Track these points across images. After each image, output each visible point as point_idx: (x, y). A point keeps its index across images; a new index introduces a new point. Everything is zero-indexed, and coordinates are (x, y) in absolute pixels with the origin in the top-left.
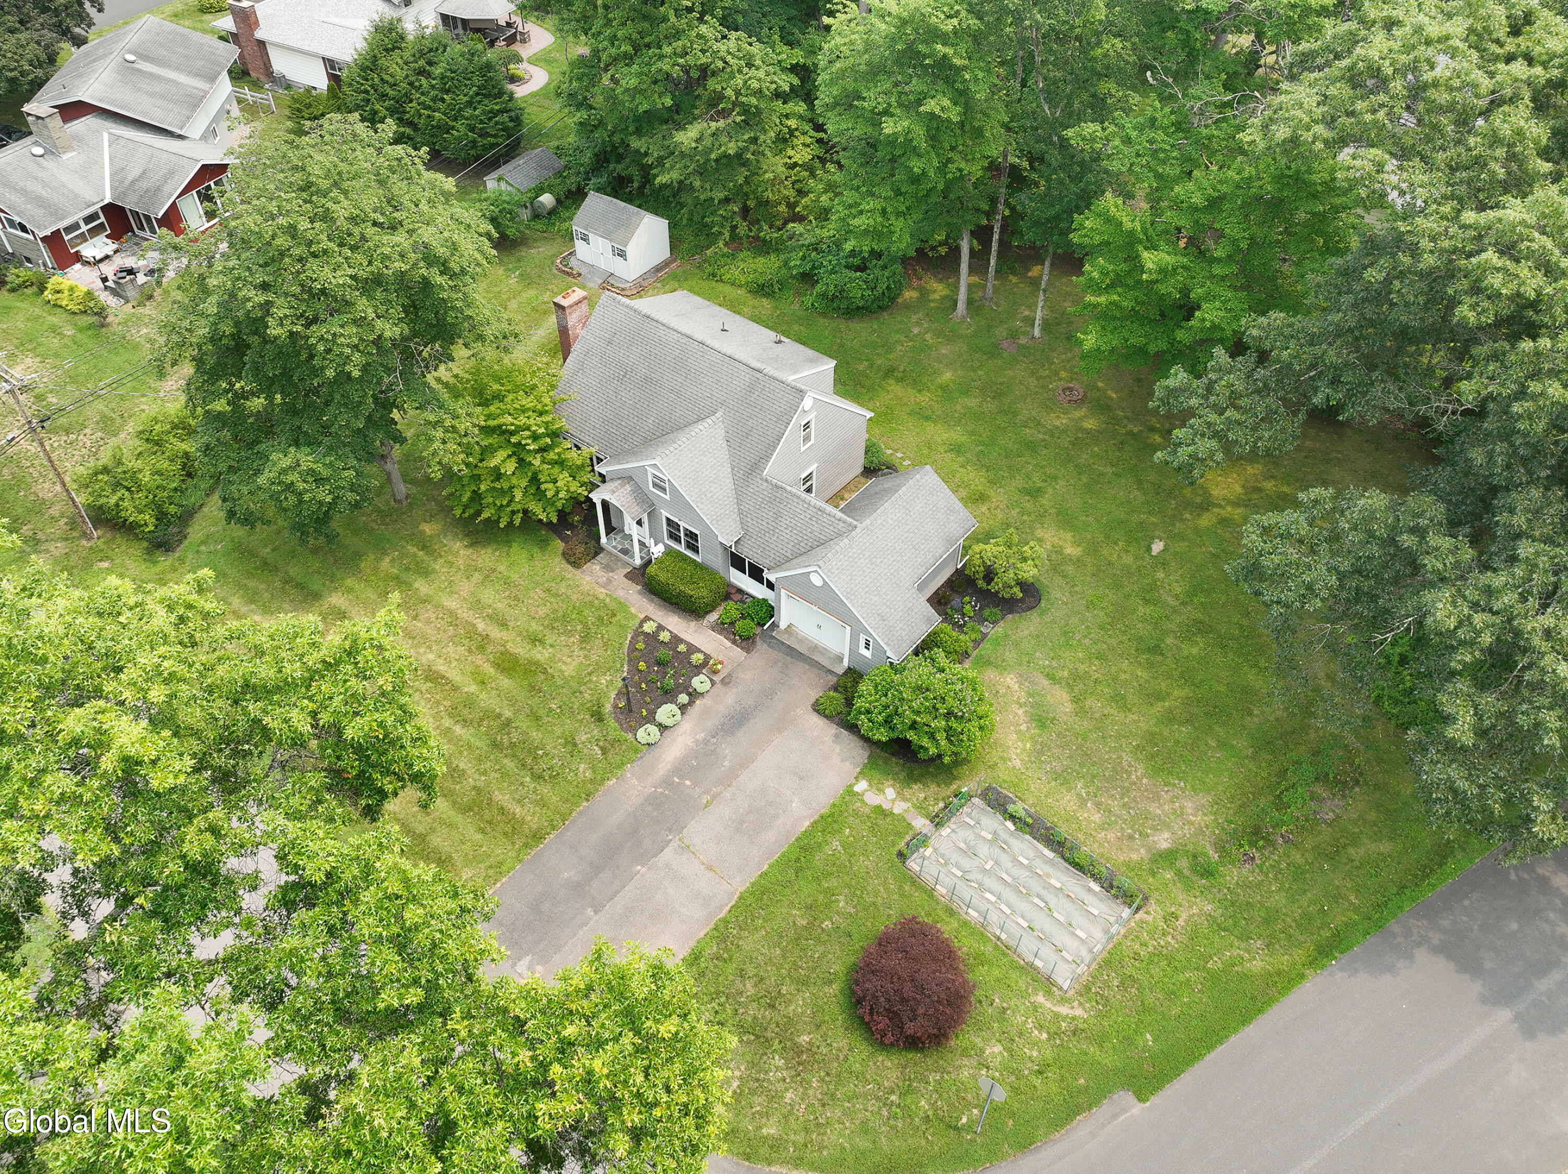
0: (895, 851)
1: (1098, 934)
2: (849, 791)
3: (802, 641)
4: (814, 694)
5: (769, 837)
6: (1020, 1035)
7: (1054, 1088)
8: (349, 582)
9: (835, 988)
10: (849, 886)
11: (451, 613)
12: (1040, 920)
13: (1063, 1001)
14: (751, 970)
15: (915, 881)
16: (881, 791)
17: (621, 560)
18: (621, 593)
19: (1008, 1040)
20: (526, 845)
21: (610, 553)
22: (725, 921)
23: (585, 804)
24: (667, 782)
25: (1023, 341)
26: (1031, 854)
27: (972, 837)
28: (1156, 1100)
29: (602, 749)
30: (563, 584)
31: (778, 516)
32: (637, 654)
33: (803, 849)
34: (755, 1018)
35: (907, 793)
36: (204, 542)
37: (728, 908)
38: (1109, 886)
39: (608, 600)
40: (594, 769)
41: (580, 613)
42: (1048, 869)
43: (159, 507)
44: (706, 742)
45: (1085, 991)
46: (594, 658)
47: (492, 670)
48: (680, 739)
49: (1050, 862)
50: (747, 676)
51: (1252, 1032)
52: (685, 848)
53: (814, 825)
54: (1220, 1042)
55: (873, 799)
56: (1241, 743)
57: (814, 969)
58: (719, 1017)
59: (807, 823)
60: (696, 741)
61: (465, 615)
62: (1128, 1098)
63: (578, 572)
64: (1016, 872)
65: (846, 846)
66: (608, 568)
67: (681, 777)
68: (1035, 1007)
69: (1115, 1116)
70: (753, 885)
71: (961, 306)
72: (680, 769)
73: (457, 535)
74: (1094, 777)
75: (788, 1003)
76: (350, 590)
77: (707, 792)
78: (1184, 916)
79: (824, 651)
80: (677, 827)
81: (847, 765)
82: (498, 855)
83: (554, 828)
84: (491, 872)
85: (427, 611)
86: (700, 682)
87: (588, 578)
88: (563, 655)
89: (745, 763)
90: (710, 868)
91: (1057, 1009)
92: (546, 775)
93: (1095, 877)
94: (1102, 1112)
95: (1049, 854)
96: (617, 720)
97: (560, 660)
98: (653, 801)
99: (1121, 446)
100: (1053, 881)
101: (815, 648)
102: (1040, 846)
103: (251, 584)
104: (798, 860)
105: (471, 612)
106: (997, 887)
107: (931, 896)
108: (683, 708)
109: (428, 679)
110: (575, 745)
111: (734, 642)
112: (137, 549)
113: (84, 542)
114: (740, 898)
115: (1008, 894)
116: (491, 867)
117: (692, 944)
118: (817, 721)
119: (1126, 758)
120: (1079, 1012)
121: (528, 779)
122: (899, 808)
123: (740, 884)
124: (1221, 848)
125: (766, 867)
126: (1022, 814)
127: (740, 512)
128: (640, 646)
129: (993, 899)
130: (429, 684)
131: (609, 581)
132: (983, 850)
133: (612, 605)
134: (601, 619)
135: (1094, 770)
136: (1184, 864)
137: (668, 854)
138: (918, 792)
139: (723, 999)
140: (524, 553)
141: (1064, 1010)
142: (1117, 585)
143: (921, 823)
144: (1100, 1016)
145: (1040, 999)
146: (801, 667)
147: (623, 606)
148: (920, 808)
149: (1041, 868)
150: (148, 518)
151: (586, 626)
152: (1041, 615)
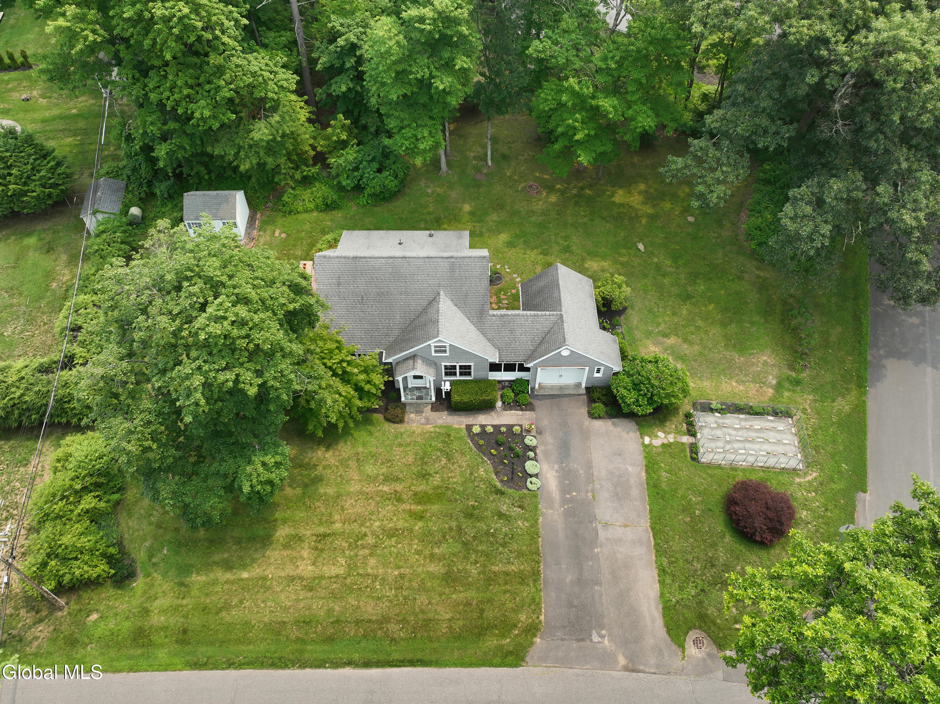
0: (689, 458)
1: (790, 437)
2: (645, 446)
3: (552, 388)
4: (584, 411)
5: (635, 492)
6: (806, 500)
7: (837, 512)
8: (277, 515)
9: (728, 538)
10: (689, 489)
11: (361, 492)
12: (768, 448)
13: (806, 474)
14: (690, 558)
15: (709, 466)
16: (657, 436)
17: (420, 404)
18: (440, 422)
19: (805, 507)
20: (535, 581)
21: (411, 404)
22: (656, 544)
23: (540, 540)
24: (564, 501)
25: (485, 171)
26: (737, 421)
27: (710, 431)
28: (869, 488)
29: (520, 507)
30: (405, 436)
31: (512, 331)
32: (484, 447)
33: (655, 486)
34: (712, 576)
35: (667, 429)
36: (151, 557)
37: (652, 538)
38: (776, 414)
39: (438, 430)
40: (526, 520)
41: (431, 446)
42: (749, 423)
43: (104, 555)
44: (562, 468)
45: (808, 465)
46: (464, 464)
47: (419, 507)
48: (549, 475)
49: (746, 420)
50: (545, 422)
51: (870, 437)
52: (606, 525)
53: (647, 472)
54: (866, 449)
55: (657, 442)
56: (756, 318)
57: (712, 536)
58: (699, 588)
59: (644, 474)
60: (557, 471)
61: (369, 489)
62: (861, 495)
63: (405, 425)
64: (740, 433)
65: (669, 472)
66: (419, 412)
67: (569, 493)
68: (800, 485)
69: (864, 506)
70: (651, 519)
71: (444, 165)
72: (564, 489)
73: (312, 448)
74: (724, 370)
75: (717, 559)
76: (285, 521)
77: (587, 491)
78: (807, 407)
79: (567, 387)
80: (592, 518)
81: (631, 434)
82: (527, 596)
83: (538, 562)
84: (533, 607)
85: (346, 501)
86: (530, 441)
87: (415, 425)
88: (447, 474)
89: (589, 465)
90: (626, 526)
91: (807, 479)
92: (507, 539)
93: (768, 414)
94: (859, 508)
95: (742, 416)
96: (511, 488)
97: (449, 478)
98: (569, 514)
99: (577, 204)
100: (756, 427)
101: (561, 388)
102: (736, 415)
103: (217, 557)
104: (658, 493)
105: (372, 485)
106: (741, 445)
107: (721, 468)
108: (535, 459)
109: (390, 536)
110: (505, 515)
111: (522, 410)
112: (109, 591)
113: (60, 614)
114: (652, 529)
115: (748, 445)
116: (530, 605)
117: (654, 565)
118: (598, 424)
119: (727, 353)
120: (814, 475)
121: (501, 549)
122: (671, 438)
123: (645, 523)
124: (792, 369)
125: (648, 507)
126: (719, 406)
127: (489, 340)
128: (481, 442)
129: (743, 451)
130: (394, 539)
131: (427, 419)
132: (719, 433)
133: (443, 431)
134: (444, 442)
135: (721, 367)
136: (787, 385)
137: (602, 534)
138: (671, 425)
139: (692, 579)
140: (363, 433)
141: (809, 478)
142: (645, 276)
143: (686, 439)
144: (822, 470)
145: (798, 480)
146: (565, 400)
147: (448, 427)
148: (678, 432)
149: (747, 424)
150: (102, 567)
151: (441, 451)
152: (633, 309)
